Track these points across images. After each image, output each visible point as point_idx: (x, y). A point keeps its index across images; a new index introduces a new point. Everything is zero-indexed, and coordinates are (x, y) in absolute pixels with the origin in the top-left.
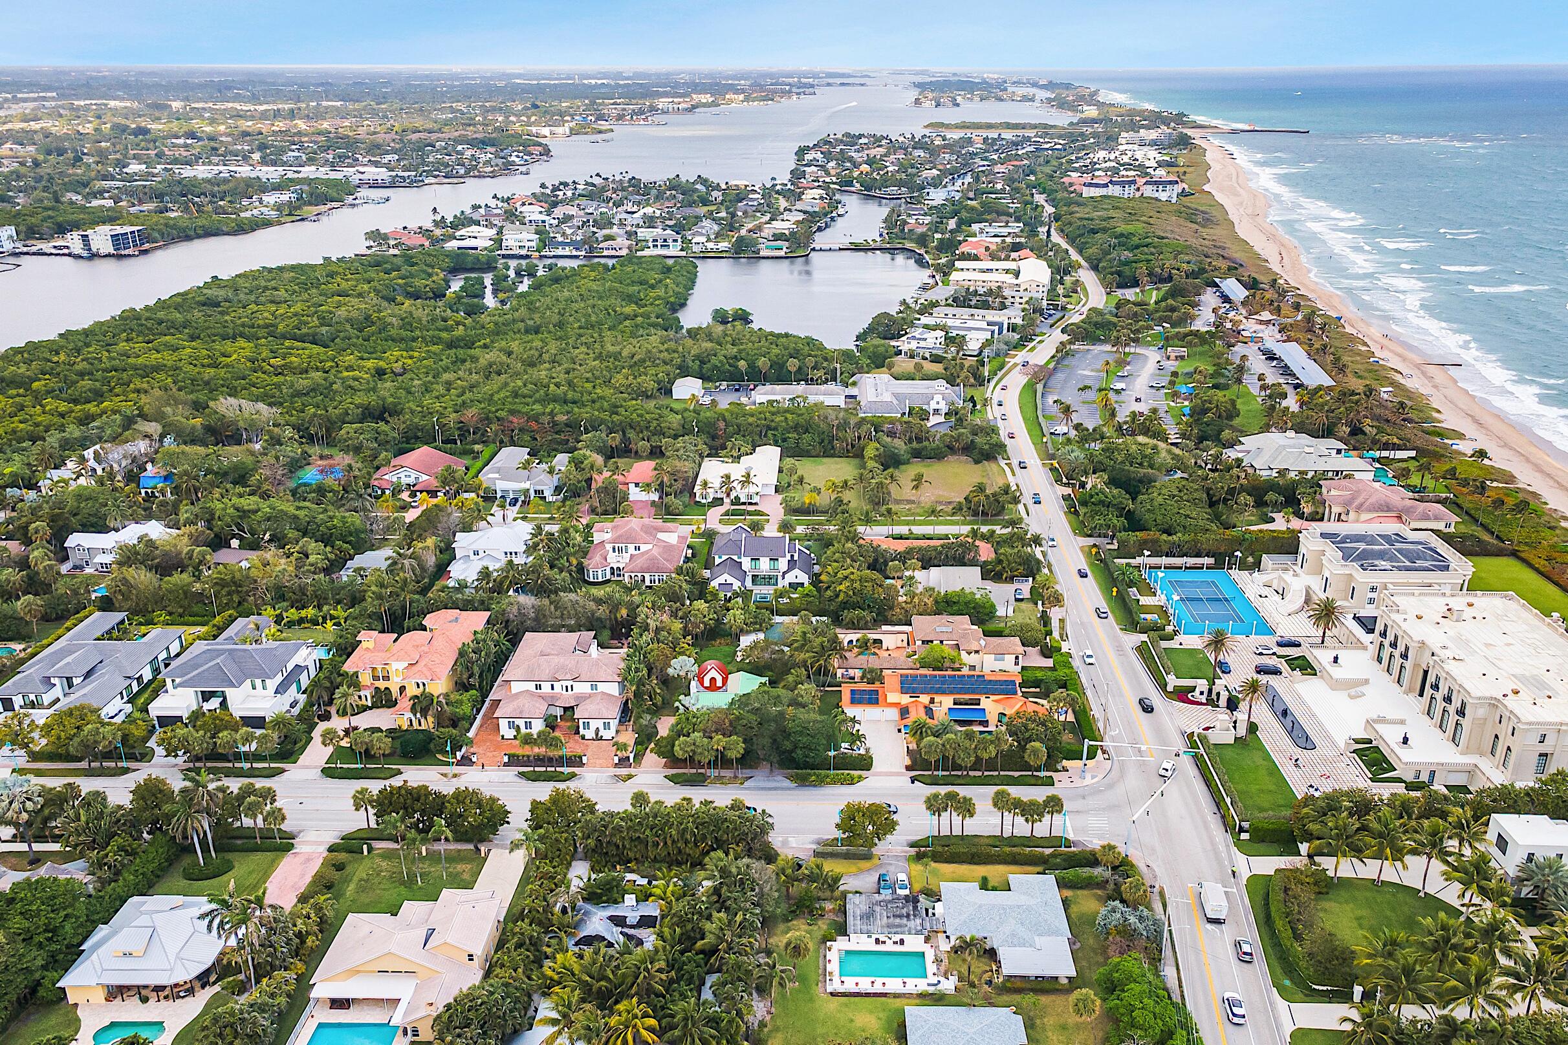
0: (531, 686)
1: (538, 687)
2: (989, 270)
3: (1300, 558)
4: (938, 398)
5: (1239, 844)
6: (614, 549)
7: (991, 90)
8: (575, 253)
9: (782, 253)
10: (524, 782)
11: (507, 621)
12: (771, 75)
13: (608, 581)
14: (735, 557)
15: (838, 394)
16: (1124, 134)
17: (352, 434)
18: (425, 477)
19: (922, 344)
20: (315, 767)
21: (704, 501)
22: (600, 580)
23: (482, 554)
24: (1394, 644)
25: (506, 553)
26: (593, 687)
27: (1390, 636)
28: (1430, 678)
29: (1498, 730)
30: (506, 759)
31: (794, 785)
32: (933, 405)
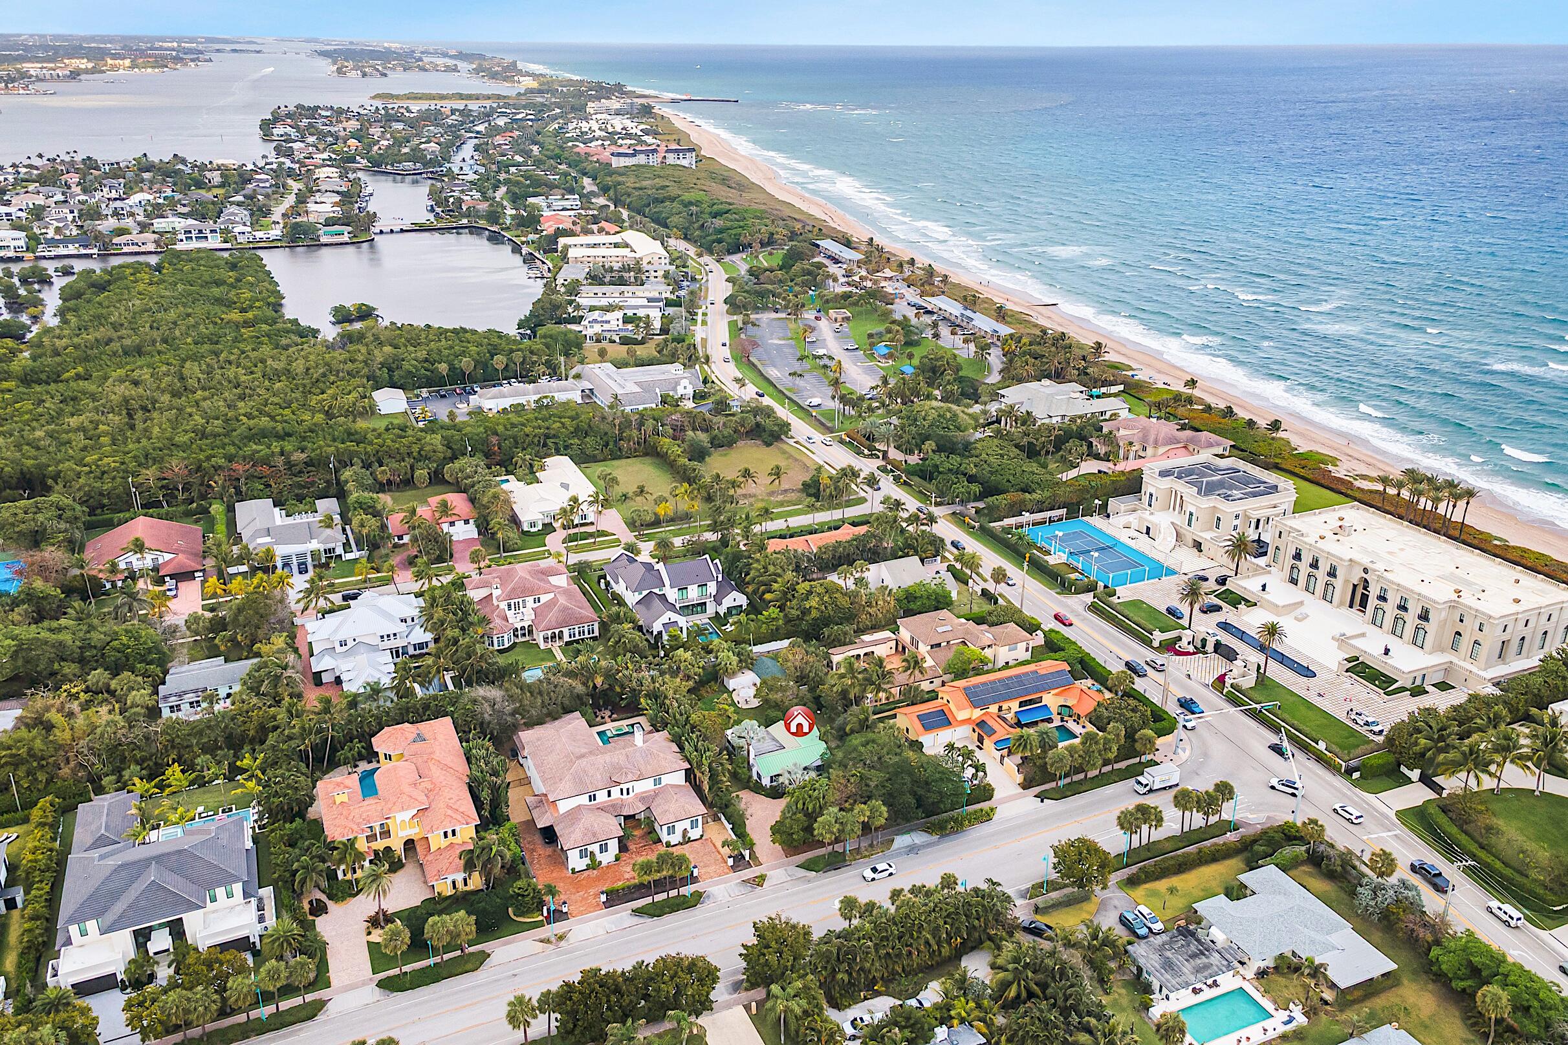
0: (584, 800)
1: (592, 798)
2: (595, 245)
3: (1145, 499)
4: (685, 382)
5: (1355, 784)
6: (509, 606)
7: (408, 60)
8: (83, 251)
9: (346, 238)
10: (648, 921)
11: (482, 724)
12: (140, 39)
13: (515, 645)
14: (656, 591)
15: (573, 390)
16: (590, 104)
17: (21, 516)
18: (168, 557)
19: (606, 327)
20: (364, 984)
21: (533, 530)
22: (507, 645)
23: (350, 643)
24: (1315, 565)
25: (382, 637)
26: (657, 782)
27: (1307, 559)
28: (1374, 591)
29: (1460, 627)
30: (603, 898)
31: (935, 838)
32: (680, 391)
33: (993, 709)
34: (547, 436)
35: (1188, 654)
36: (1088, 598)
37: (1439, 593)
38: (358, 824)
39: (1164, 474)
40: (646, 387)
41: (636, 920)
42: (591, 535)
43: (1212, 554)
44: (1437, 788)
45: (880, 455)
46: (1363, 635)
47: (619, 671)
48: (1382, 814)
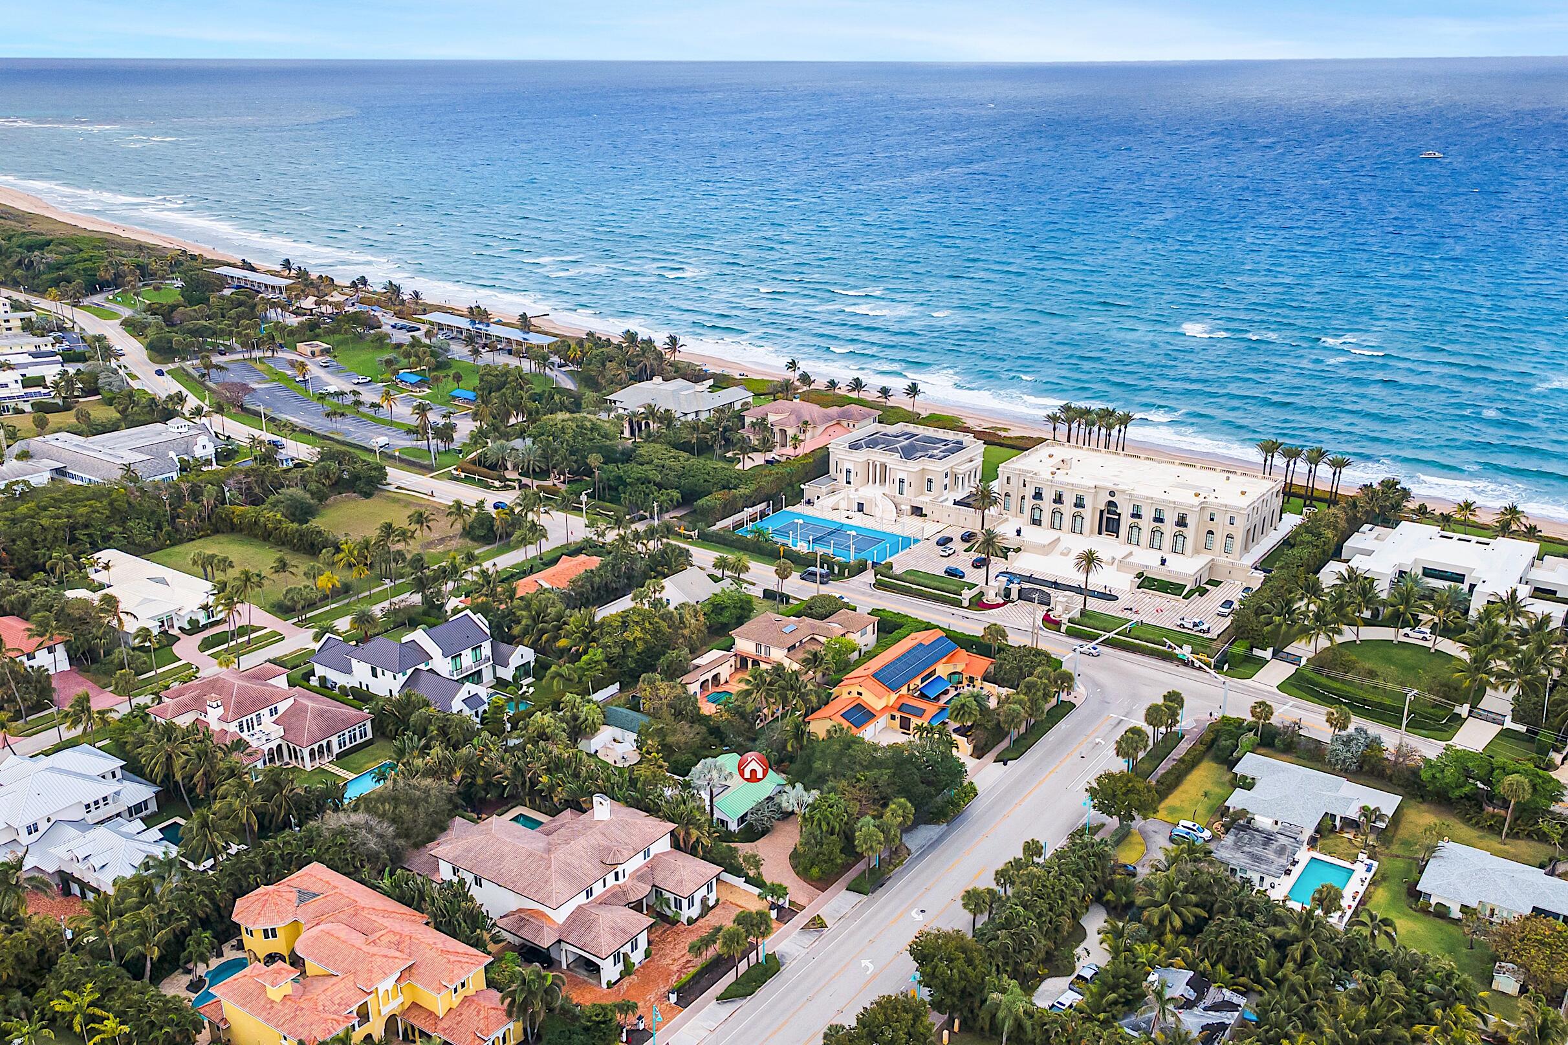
0: (582, 899)
1: (589, 893)
3: (841, 477)
5: (1229, 675)
6: (241, 725)
10: (743, 1003)
14: (422, 666)
23: (43, 827)
24: (1059, 499)
25: (88, 806)
26: (647, 854)
27: (1048, 495)
28: (1125, 510)
29: (1211, 526)
30: (673, 998)
31: (944, 826)
32: (199, 452)
33: (904, 690)
34: (73, 528)
35: (998, 606)
36: (869, 577)
37: (1185, 499)
38: (335, 1012)
39: (854, 446)
40: (155, 451)
41: (729, 1008)
42: (233, 635)
43: (936, 517)
44: (1294, 660)
45: (516, 485)
46: (1131, 554)
47: (481, 759)
48: (1268, 692)
